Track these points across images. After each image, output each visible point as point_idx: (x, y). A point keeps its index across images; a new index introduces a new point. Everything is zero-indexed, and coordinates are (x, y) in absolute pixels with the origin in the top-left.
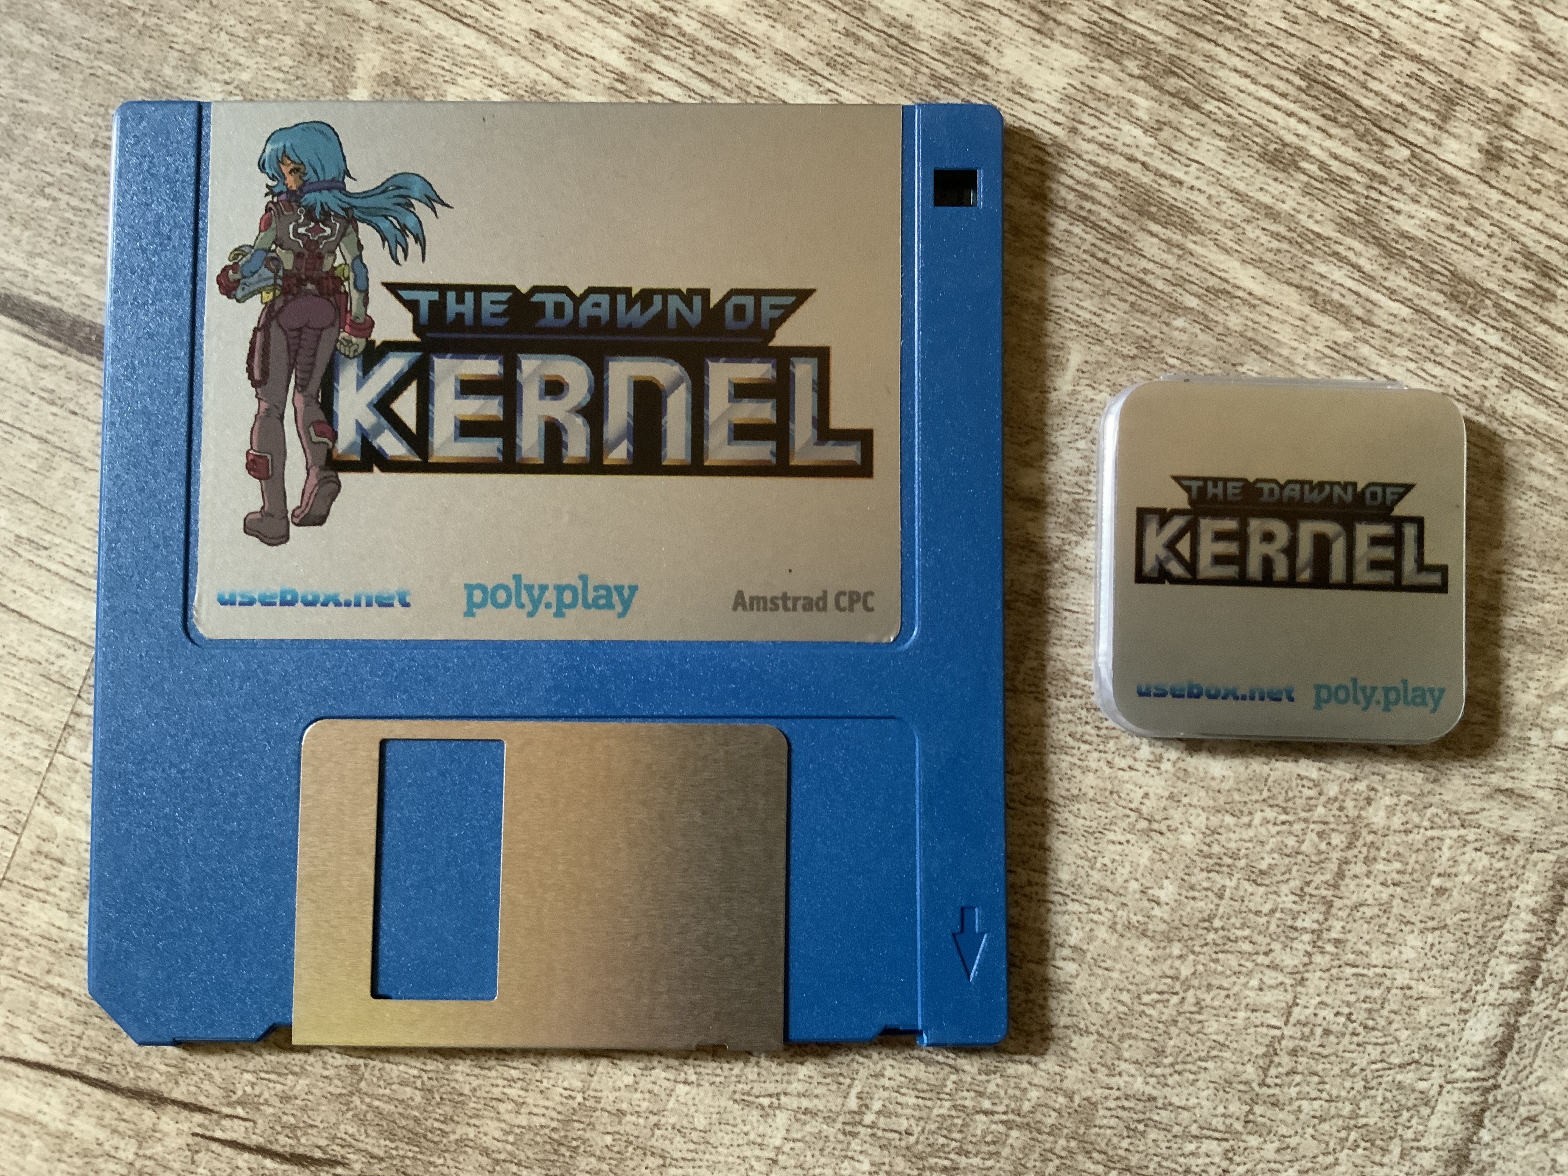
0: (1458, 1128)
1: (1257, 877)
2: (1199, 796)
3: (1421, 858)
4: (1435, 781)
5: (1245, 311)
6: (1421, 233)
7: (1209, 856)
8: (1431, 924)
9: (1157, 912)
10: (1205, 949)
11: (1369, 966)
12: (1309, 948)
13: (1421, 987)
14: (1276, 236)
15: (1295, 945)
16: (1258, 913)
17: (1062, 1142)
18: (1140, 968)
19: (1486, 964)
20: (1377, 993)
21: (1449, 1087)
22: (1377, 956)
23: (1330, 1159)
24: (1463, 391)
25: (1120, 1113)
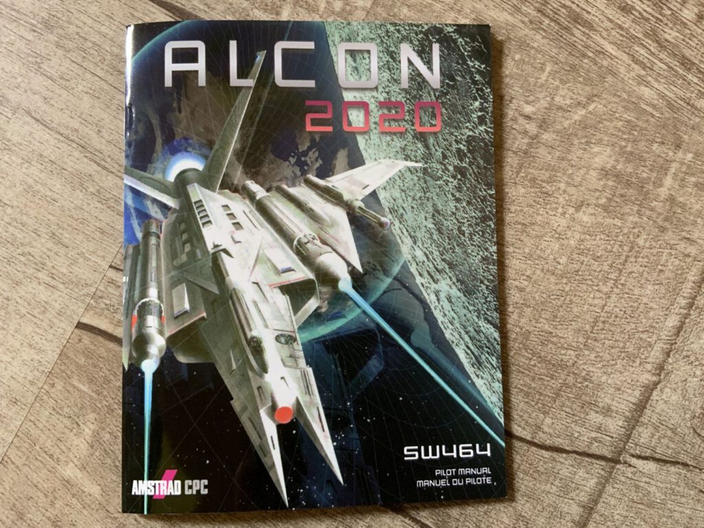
0: (661, 356)
1: (596, 258)
2: (578, 228)
3: (655, 258)
4: (662, 232)
5: (609, 60)
6: (673, 41)
7: (580, 249)
8: (657, 282)
9: (559, 267)
10: (576, 282)
11: (633, 295)
12: (613, 286)
13: (652, 304)
14: (622, 35)
15: (608, 284)
16: (595, 271)
17: (517, 345)
18: (551, 286)
19: (675, 299)
20: (635, 304)
21: (658, 341)
22: (637, 291)
23: (614, 362)
24: (683, 97)
25: (539, 336)
